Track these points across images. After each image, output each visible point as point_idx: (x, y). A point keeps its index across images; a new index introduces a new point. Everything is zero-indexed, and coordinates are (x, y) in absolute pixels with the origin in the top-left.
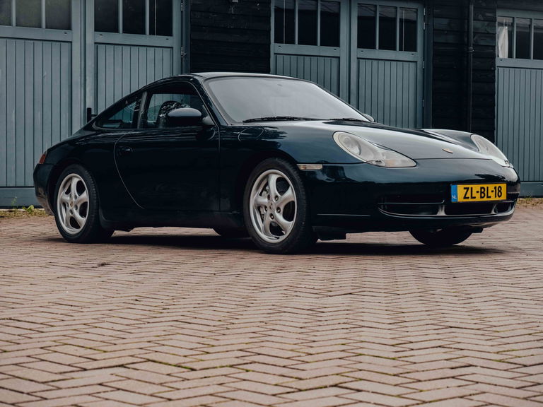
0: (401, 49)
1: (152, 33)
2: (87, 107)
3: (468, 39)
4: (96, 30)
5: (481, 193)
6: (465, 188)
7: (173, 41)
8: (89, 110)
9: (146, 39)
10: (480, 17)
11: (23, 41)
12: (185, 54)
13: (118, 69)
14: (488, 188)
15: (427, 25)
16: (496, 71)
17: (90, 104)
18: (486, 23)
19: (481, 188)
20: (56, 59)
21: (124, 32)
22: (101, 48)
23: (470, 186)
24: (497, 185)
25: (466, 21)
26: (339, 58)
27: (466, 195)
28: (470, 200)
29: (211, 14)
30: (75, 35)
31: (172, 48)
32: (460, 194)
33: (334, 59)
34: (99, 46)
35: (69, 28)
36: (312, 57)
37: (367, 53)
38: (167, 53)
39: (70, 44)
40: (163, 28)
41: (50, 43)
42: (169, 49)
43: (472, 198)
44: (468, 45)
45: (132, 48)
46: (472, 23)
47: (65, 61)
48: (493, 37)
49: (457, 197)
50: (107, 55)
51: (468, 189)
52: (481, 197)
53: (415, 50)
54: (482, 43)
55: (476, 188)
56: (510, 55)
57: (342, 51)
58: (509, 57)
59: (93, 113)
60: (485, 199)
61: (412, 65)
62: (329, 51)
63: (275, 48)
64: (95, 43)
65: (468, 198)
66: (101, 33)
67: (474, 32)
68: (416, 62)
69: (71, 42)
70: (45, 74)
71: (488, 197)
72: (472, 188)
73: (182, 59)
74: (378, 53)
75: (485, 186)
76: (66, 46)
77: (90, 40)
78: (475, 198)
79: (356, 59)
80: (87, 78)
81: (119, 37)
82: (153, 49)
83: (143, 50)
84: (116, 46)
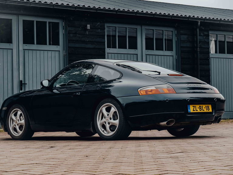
0: (165, 50)
1: (50, 44)
2: (20, 80)
3: (197, 45)
4: (24, 43)
7: (60, 48)
9: (47, 47)
10: (202, 34)
12: (65, 54)
13: (34, 62)
15: (177, 38)
16: (210, 60)
17: (21, 78)
18: (205, 37)
20: (5, 57)
21: (37, 44)
22: (26, 52)
25: (195, 36)
26: (137, 54)
29: (77, 35)
30: (14, 45)
31: (59, 51)
33: (135, 55)
34: (25, 51)
35: (11, 42)
36: (125, 54)
37: (150, 52)
38: (57, 53)
39: (12, 50)
41: (3, 50)
42: (58, 52)
44: (197, 47)
45: (41, 51)
46: (199, 37)
47: (10, 58)
48: (208, 44)
50: (29, 54)
54: (203, 46)
56: (216, 52)
57: (139, 51)
58: (215, 53)
59: (23, 83)
61: (171, 57)
62: (132, 51)
63: (107, 50)
64: (24, 49)
66: (26, 45)
67: (199, 42)
68: (173, 56)
69: (12, 49)
70: (0, 64)
73: (64, 56)
74: (155, 52)
76: (10, 51)
77: (21, 48)
79: (145, 55)
80: (20, 66)
81: (35, 46)
82: (51, 52)
83: (46, 52)
84: (33, 51)
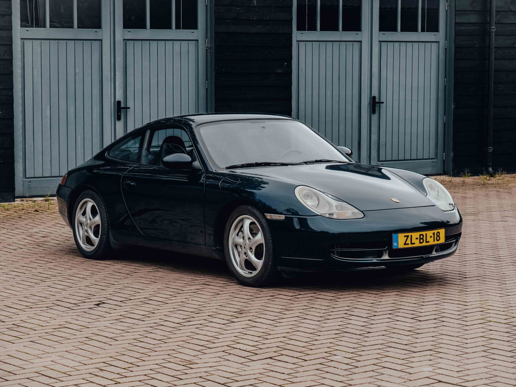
0: (423, 30)
1: (178, 27)
2: (117, 100)
3: (490, 19)
4: (124, 27)
5: (420, 239)
6: (405, 236)
7: (198, 34)
8: (119, 102)
9: (173, 33)
11: (57, 41)
12: (210, 46)
13: (146, 64)
14: (426, 234)
15: (449, 5)
17: (119, 97)
18: (510, 1)
19: (420, 235)
20: (87, 56)
21: (151, 28)
22: (130, 44)
23: (409, 234)
24: (436, 231)
26: (361, 42)
27: (406, 242)
28: (410, 246)
29: (234, 7)
30: (105, 33)
31: (197, 40)
32: (400, 241)
33: (356, 43)
34: (128, 42)
35: (98, 26)
36: (334, 43)
37: (389, 36)
38: (192, 45)
39: (100, 42)
40: (189, 22)
41: (82, 42)
42: (194, 42)
43: (412, 244)
44: (490, 24)
45: (159, 42)
46: (495, 3)
47: (96, 58)
49: (398, 244)
50: (135, 51)
51: (408, 236)
52: (420, 243)
53: (437, 31)
54: (505, 21)
55: (416, 235)
57: (364, 35)
59: (122, 105)
60: (424, 244)
61: (434, 46)
62: (351, 36)
63: (297, 35)
64: (124, 40)
65: (408, 244)
66: (130, 30)
67: (496, 11)
68: (438, 42)
69: (101, 40)
70: (77, 71)
71: (426, 242)
72: (411, 236)
73: (207, 51)
74: (399, 35)
75: (424, 233)
76: (96, 44)
77: (119, 38)
78: (414, 244)
79: (378, 42)
80: (116, 73)
81: (147, 33)
82: (179, 42)
83: (169, 44)
84: (143, 42)
